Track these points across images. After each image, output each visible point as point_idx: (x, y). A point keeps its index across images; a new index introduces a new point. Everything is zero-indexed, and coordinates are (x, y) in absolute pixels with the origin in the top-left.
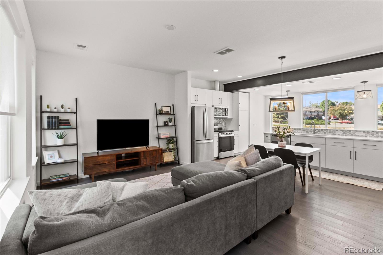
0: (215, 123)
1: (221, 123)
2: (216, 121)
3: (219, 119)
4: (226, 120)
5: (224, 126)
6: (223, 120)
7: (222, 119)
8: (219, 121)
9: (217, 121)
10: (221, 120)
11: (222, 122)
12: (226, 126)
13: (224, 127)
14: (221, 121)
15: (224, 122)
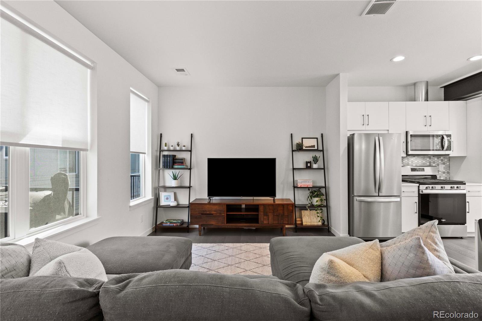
0: (418, 165)
1: (434, 165)
2: (420, 162)
3: (430, 158)
4: (449, 160)
5: (444, 173)
6: (442, 160)
7: (438, 158)
8: (430, 163)
9: (424, 162)
10: (436, 159)
11: (438, 165)
12: (448, 173)
13: (444, 175)
14: (434, 163)
15: (444, 164)
